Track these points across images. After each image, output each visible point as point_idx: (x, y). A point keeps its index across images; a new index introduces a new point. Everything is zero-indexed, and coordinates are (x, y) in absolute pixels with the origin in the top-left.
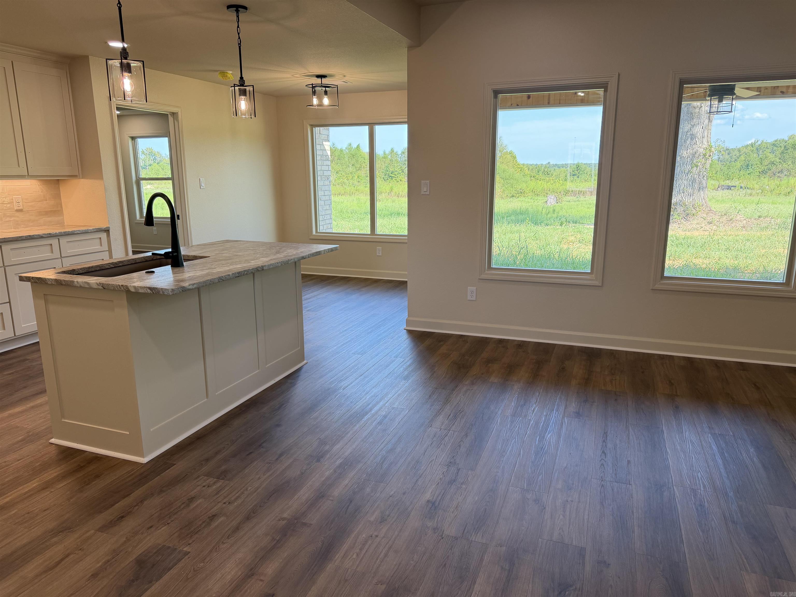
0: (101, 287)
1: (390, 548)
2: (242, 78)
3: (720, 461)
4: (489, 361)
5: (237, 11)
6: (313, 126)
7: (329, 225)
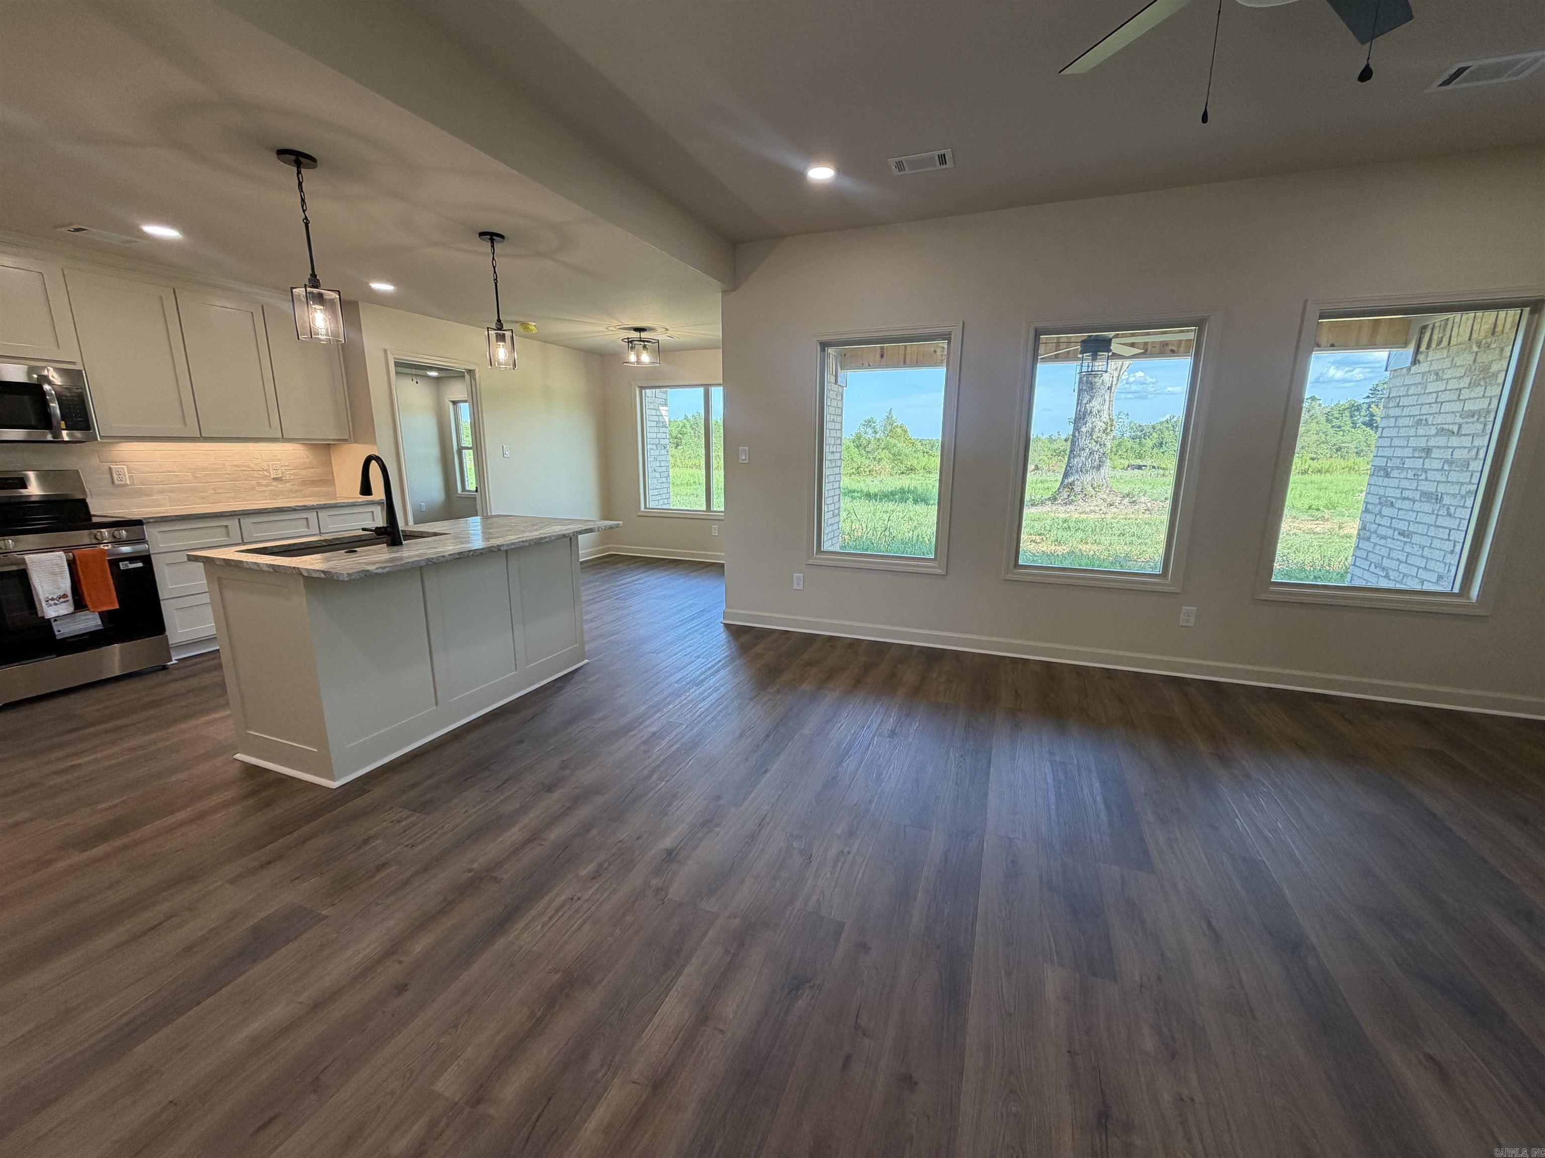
0: (271, 570)
1: (588, 917)
2: (499, 320)
3: (1052, 798)
4: (810, 664)
5: (492, 240)
6: (641, 388)
7: (666, 501)
